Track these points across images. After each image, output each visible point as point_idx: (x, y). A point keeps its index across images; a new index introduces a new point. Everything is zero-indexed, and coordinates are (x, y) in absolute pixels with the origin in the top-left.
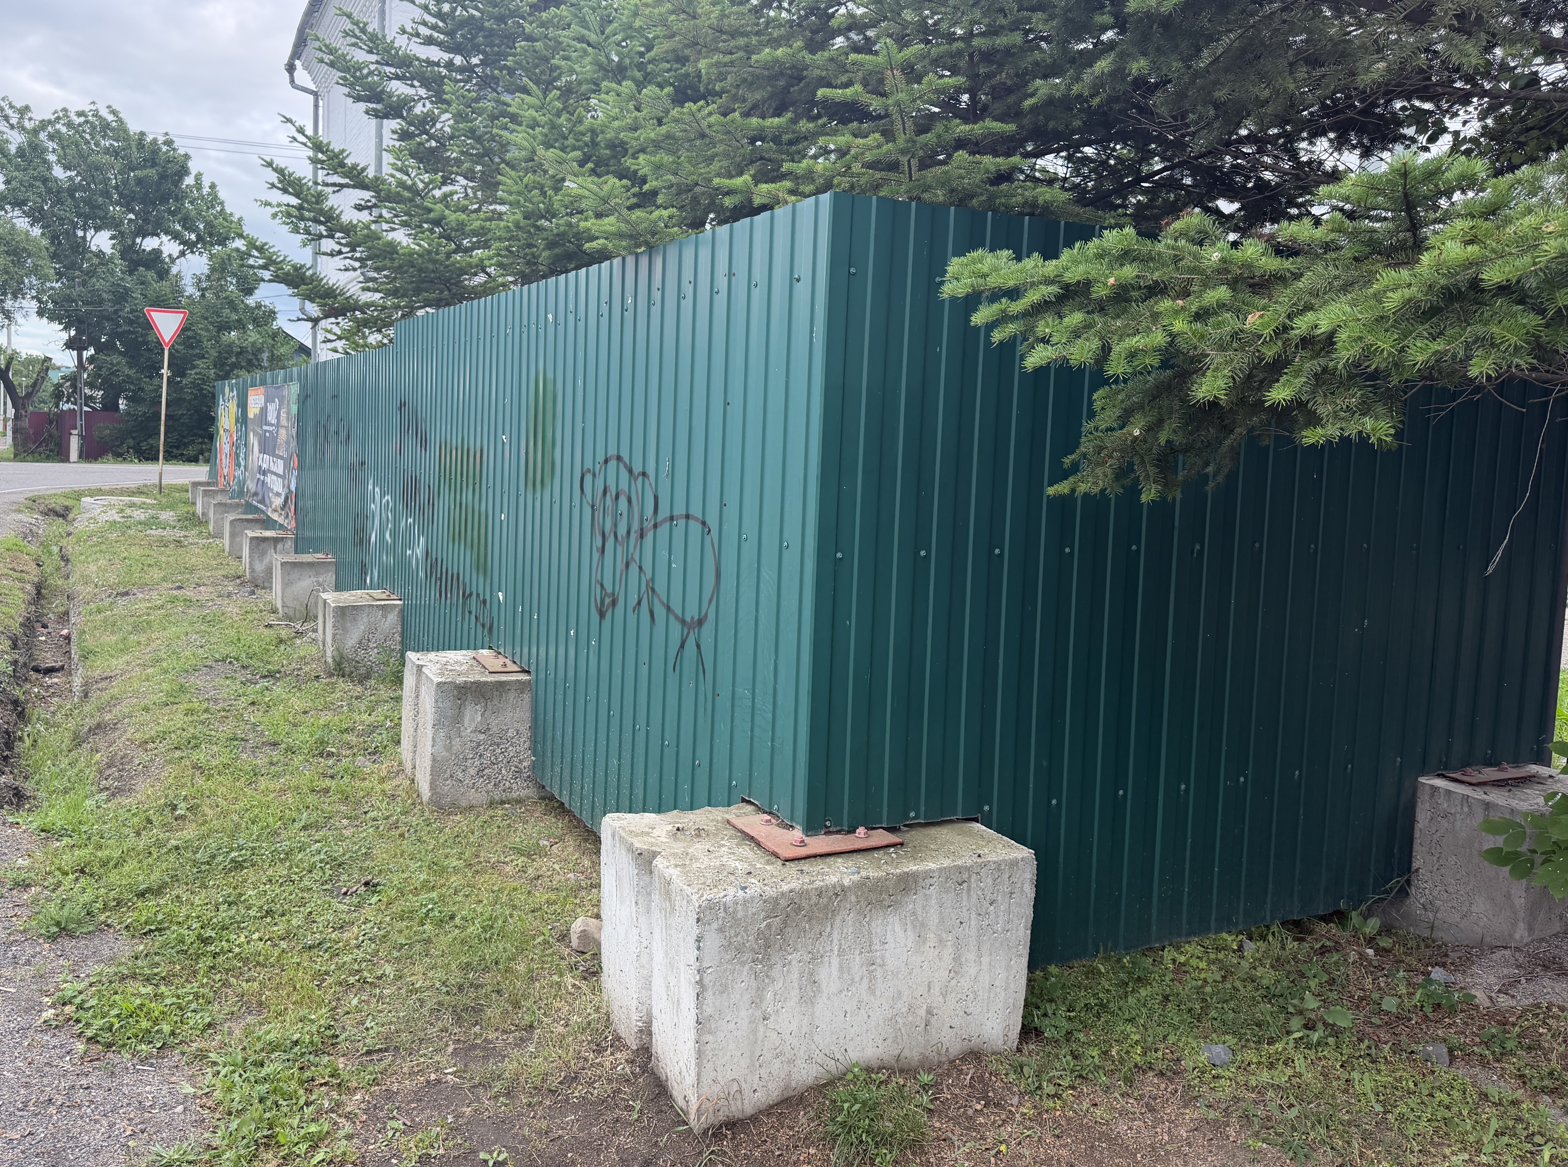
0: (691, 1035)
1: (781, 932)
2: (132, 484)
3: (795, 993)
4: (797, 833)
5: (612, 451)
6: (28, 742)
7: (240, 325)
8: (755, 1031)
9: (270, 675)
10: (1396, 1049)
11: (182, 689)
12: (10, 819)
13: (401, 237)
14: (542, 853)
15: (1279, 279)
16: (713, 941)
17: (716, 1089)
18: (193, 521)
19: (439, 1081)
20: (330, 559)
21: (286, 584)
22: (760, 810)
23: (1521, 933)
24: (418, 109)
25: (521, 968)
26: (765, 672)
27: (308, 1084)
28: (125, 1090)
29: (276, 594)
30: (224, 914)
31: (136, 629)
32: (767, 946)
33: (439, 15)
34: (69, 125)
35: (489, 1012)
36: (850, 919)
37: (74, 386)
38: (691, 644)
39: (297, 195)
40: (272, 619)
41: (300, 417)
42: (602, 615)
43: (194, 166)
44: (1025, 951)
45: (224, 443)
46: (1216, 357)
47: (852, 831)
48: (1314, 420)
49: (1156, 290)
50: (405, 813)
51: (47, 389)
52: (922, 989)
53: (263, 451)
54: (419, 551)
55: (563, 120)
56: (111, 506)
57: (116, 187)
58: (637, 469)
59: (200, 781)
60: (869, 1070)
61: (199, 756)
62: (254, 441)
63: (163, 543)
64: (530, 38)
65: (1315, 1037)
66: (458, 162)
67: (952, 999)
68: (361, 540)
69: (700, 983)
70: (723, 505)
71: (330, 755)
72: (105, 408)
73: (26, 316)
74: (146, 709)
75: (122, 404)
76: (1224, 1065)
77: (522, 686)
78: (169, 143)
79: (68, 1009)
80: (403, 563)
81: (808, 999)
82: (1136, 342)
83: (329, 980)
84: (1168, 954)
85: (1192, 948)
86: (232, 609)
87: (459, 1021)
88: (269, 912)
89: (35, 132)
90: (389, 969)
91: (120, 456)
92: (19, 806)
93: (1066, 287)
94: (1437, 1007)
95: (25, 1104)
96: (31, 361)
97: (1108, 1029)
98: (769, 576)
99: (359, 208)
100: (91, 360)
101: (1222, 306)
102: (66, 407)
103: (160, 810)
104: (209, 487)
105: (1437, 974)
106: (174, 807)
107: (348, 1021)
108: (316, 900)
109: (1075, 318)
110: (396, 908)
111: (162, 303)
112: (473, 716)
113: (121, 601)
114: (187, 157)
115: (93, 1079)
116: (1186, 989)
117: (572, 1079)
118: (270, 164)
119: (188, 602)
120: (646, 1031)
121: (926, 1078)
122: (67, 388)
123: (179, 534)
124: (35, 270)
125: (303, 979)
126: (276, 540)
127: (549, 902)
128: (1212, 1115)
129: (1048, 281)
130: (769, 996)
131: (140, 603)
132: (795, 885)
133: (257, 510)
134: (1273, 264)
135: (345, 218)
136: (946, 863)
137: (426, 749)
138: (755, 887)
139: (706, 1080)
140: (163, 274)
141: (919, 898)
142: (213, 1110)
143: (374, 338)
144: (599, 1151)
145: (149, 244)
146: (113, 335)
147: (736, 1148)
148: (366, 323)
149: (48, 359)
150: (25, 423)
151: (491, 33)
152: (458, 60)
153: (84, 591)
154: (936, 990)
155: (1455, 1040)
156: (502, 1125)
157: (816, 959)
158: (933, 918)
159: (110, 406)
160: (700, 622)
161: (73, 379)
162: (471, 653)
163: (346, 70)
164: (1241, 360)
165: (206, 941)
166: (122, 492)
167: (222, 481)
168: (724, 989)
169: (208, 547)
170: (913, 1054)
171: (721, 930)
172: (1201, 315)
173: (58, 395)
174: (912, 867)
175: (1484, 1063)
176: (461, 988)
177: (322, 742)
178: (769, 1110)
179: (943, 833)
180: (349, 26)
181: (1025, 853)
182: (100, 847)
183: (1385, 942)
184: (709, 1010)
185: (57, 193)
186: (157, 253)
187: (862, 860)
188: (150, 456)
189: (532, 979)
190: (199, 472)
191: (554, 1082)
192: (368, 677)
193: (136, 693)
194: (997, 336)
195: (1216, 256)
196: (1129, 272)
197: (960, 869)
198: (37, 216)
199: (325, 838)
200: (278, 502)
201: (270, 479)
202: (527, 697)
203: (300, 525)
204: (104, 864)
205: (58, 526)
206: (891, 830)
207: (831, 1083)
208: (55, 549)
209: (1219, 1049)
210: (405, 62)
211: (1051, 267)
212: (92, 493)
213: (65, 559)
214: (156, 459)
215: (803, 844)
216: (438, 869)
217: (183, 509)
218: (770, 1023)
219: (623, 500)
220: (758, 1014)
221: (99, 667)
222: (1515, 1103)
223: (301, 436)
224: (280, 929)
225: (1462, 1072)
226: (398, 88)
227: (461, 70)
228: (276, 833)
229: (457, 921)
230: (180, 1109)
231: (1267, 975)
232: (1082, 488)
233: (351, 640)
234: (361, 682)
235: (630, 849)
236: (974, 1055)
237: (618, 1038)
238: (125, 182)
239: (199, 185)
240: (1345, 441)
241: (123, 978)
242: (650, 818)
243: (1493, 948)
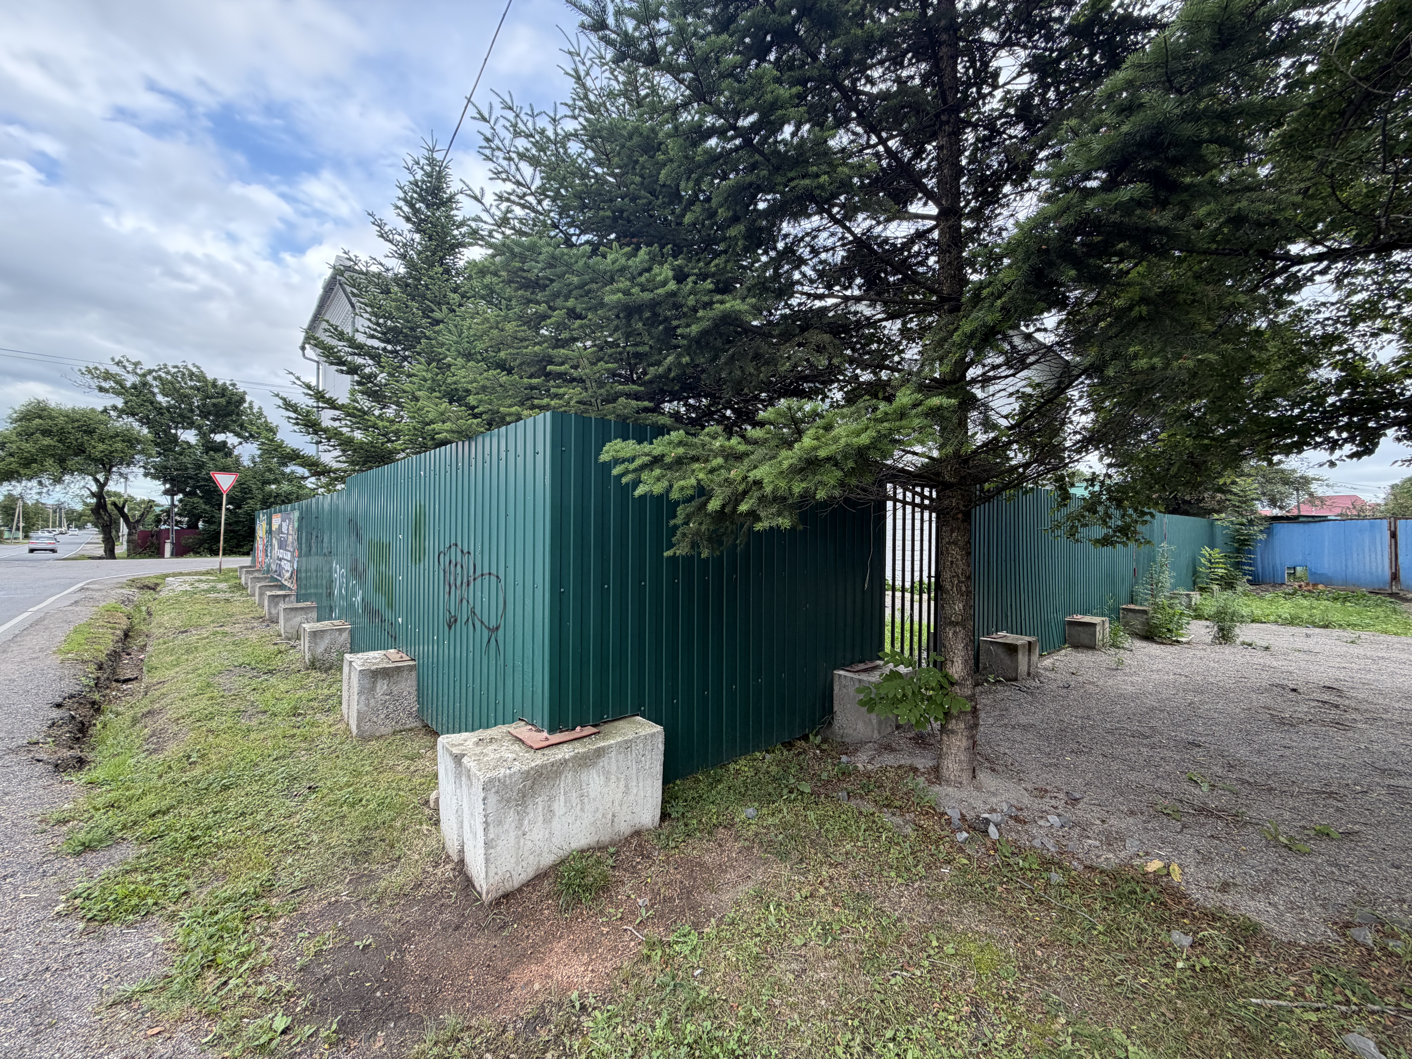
0: (483, 851)
1: (532, 788)
2: (203, 569)
3: (541, 819)
4: (545, 734)
5: (453, 541)
6: (99, 726)
7: (276, 481)
8: (518, 843)
9: (270, 672)
10: (827, 796)
11: (209, 685)
12: (66, 779)
13: (358, 435)
14: (420, 756)
15: (747, 454)
16: (493, 799)
17: (497, 878)
18: (240, 587)
19: (337, 901)
20: (314, 604)
21: (286, 620)
22: (527, 723)
23: (876, 735)
24: (367, 370)
25: (398, 824)
26: (529, 652)
27: (246, 920)
28: (111, 950)
29: (281, 627)
30: (210, 821)
31: (188, 651)
32: (524, 796)
33: (378, 324)
34: (168, 373)
35: (375, 854)
36: (569, 776)
37: (168, 515)
38: (493, 640)
39: (295, 411)
40: (278, 640)
41: (299, 529)
42: (450, 627)
43: (248, 398)
44: (660, 777)
45: (259, 544)
46: (718, 491)
47: (574, 729)
48: (758, 519)
49: (695, 459)
50: (341, 743)
51: (150, 518)
52: (610, 804)
53: (280, 548)
54: (359, 598)
55: (439, 377)
56: (185, 582)
57: (198, 407)
58: (466, 550)
59: (211, 739)
60: (583, 851)
61: (214, 724)
62: (275, 542)
63: (217, 601)
64: (428, 338)
65: (793, 796)
66: (390, 398)
67: (625, 807)
68: (330, 595)
69: (486, 822)
70: (506, 567)
71: (300, 714)
72: (189, 527)
73: (136, 477)
74: (182, 699)
75: (201, 525)
76: (753, 818)
77: (411, 668)
78: (234, 385)
79: (78, 902)
80: (352, 605)
81: (547, 821)
82: (682, 483)
83: (275, 850)
84: (732, 767)
85: (742, 762)
86: (253, 636)
87: (356, 862)
88: (243, 814)
89: (144, 375)
90: (315, 838)
91: (197, 553)
92: (80, 769)
93: (655, 457)
94: (843, 774)
95: (26, 975)
96: (143, 502)
97: (702, 809)
98: (529, 602)
99: (334, 419)
100: (181, 501)
101: (721, 467)
102: (163, 527)
103: (179, 761)
104: (249, 570)
105: (844, 758)
106: (189, 757)
107: (283, 874)
108: (274, 803)
109: (657, 472)
110: (326, 800)
111: (225, 470)
112: (382, 687)
113: (181, 637)
114: (245, 393)
115: (87, 946)
116: (738, 783)
117: (418, 886)
118: (277, 395)
119: (225, 634)
120: (462, 851)
121: (612, 850)
122: (164, 517)
123: (228, 595)
124: (141, 452)
125: (258, 853)
126: (285, 596)
127: (421, 784)
128: (747, 843)
129: (646, 455)
130: (526, 822)
131: (193, 637)
132: (539, 762)
133: (277, 580)
134: (742, 448)
135: (324, 425)
136: (619, 739)
137: (355, 707)
138: (517, 766)
139: (491, 874)
140: (229, 454)
141: (606, 759)
142: (175, 950)
143: (339, 487)
144: (430, 926)
145: (219, 438)
146: (195, 487)
147: (508, 909)
148: (336, 479)
149: (150, 501)
150: (135, 537)
151: (406, 336)
152: (389, 347)
153: (157, 632)
154: (616, 804)
155: (850, 788)
156: (372, 921)
157: (551, 799)
158: (614, 767)
159: (193, 526)
160: (497, 628)
161: (168, 512)
162: (383, 652)
163: (324, 348)
164: (728, 491)
165: (193, 839)
166: (196, 574)
167: (258, 565)
168: (500, 823)
169: (247, 601)
170: (605, 839)
171: (497, 792)
172: (712, 471)
173: (158, 521)
174: (602, 744)
175: (862, 797)
176: (360, 841)
177: (296, 708)
178: (527, 884)
179: (621, 724)
180: (327, 327)
181: (659, 728)
182: (128, 789)
183: (825, 747)
184: (491, 836)
185: (160, 410)
186: (224, 443)
187: (577, 744)
188: (214, 553)
189: (404, 830)
190: (246, 561)
191: (407, 889)
192: (330, 668)
193: (178, 690)
194: (624, 480)
195: (718, 444)
196: (681, 450)
197: (626, 742)
198: (145, 421)
199: (288, 764)
200: (288, 575)
201: (283, 563)
202: (414, 674)
203: (299, 587)
204: (129, 799)
205: (148, 595)
206: (594, 726)
207: (562, 862)
208: (144, 608)
209: (751, 810)
210: (360, 347)
211: (646, 447)
212: (174, 575)
213: (149, 614)
214: (217, 554)
215: (547, 739)
216: (357, 774)
217: (233, 582)
218: (527, 837)
219: (459, 566)
220: (520, 833)
221: (157, 676)
222: (873, 814)
223: (299, 539)
224: (248, 823)
225: (853, 803)
226: (359, 360)
227: (391, 352)
228: (257, 765)
229: (364, 802)
230: (150, 954)
231: (774, 770)
232: (678, 552)
233: (320, 649)
234: (326, 672)
235: (451, 754)
236: (637, 833)
237: (448, 857)
238: (204, 405)
239: (251, 407)
240: (771, 528)
241: (127, 872)
242: (465, 735)
243: (866, 743)
